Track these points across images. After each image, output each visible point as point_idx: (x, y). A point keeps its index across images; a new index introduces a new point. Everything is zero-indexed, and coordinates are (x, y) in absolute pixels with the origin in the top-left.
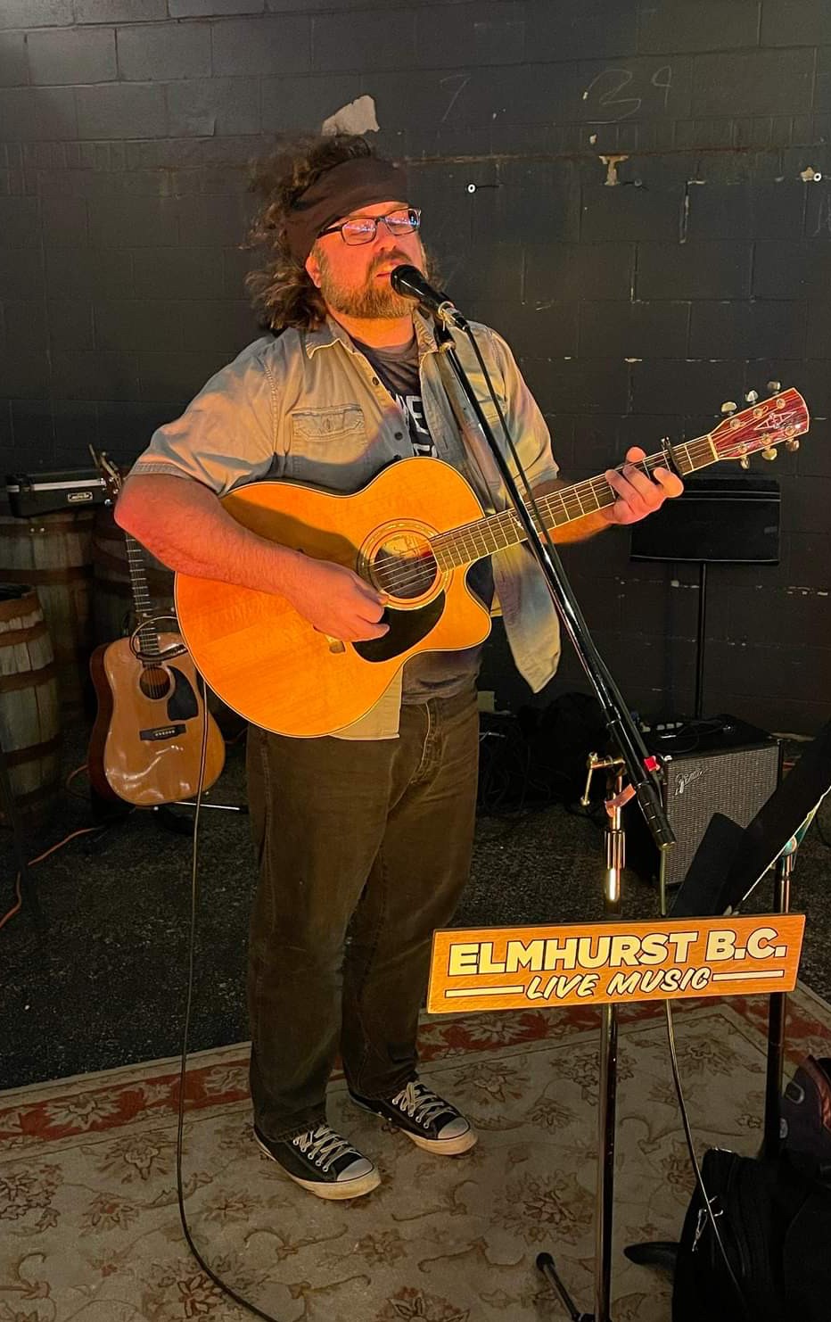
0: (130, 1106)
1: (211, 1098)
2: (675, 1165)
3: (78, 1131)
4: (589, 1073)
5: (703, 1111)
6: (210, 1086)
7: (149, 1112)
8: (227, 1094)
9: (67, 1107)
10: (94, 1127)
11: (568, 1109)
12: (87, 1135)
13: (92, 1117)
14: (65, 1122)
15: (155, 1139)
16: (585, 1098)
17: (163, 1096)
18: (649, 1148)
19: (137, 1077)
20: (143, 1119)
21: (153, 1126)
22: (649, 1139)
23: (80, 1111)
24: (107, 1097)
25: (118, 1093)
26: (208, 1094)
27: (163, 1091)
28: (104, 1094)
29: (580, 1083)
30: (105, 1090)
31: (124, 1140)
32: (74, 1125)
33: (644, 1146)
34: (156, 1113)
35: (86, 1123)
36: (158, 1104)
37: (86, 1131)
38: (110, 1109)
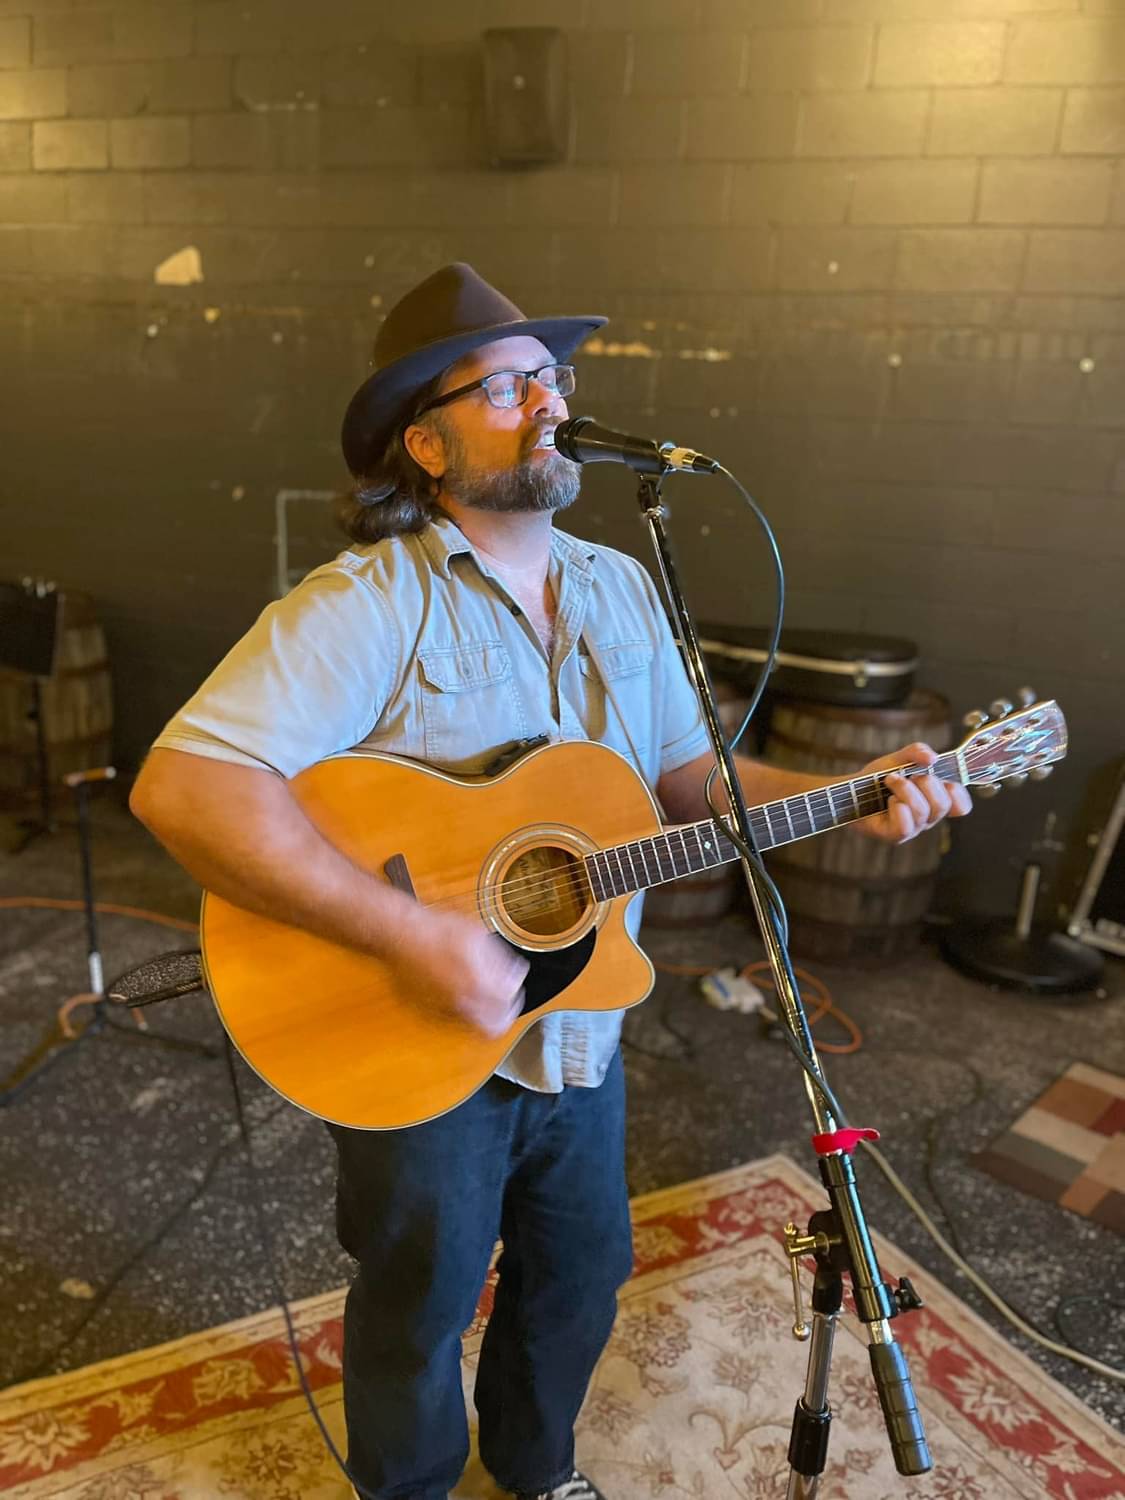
0: (103, 1426)
1: (204, 1408)
2: (762, 1485)
3: (37, 1472)
4: (642, 1345)
5: (776, 1397)
6: (201, 1391)
7: (127, 1436)
8: (224, 1401)
9: (21, 1433)
10: (60, 1464)
11: (628, 1404)
12: (48, 1478)
13: (55, 1449)
14: (19, 1458)
15: (134, 1475)
16: (645, 1386)
17: (143, 1412)
18: (727, 1460)
19: (110, 1383)
20: (120, 1448)
21: (136, 1457)
22: (725, 1444)
23: (40, 1440)
24: (72, 1417)
25: (87, 1408)
26: (200, 1403)
27: (143, 1403)
28: (70, 1411)
29: (635, 1361)
30: (67, 1405)
31: (97, 1482)
32: (32, 1463)
33: (721, 1457)
34: (136, 1436)
35: (47, 1457)
36: (138, 1423)
37: (50, 1472)
38: (79, 1435)
